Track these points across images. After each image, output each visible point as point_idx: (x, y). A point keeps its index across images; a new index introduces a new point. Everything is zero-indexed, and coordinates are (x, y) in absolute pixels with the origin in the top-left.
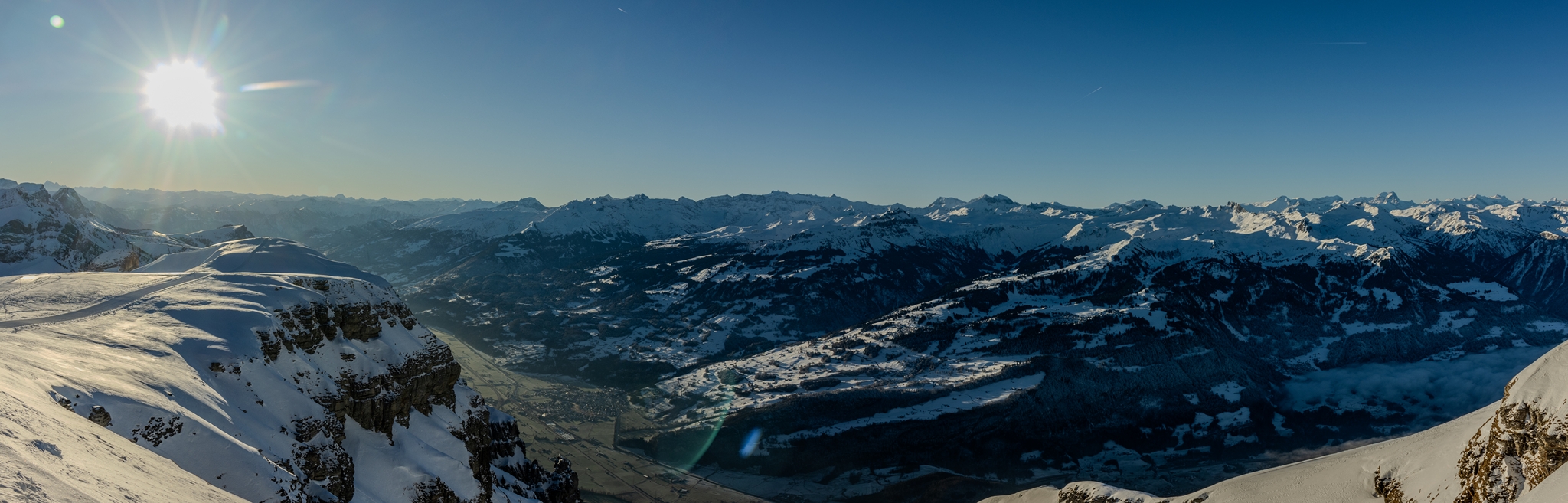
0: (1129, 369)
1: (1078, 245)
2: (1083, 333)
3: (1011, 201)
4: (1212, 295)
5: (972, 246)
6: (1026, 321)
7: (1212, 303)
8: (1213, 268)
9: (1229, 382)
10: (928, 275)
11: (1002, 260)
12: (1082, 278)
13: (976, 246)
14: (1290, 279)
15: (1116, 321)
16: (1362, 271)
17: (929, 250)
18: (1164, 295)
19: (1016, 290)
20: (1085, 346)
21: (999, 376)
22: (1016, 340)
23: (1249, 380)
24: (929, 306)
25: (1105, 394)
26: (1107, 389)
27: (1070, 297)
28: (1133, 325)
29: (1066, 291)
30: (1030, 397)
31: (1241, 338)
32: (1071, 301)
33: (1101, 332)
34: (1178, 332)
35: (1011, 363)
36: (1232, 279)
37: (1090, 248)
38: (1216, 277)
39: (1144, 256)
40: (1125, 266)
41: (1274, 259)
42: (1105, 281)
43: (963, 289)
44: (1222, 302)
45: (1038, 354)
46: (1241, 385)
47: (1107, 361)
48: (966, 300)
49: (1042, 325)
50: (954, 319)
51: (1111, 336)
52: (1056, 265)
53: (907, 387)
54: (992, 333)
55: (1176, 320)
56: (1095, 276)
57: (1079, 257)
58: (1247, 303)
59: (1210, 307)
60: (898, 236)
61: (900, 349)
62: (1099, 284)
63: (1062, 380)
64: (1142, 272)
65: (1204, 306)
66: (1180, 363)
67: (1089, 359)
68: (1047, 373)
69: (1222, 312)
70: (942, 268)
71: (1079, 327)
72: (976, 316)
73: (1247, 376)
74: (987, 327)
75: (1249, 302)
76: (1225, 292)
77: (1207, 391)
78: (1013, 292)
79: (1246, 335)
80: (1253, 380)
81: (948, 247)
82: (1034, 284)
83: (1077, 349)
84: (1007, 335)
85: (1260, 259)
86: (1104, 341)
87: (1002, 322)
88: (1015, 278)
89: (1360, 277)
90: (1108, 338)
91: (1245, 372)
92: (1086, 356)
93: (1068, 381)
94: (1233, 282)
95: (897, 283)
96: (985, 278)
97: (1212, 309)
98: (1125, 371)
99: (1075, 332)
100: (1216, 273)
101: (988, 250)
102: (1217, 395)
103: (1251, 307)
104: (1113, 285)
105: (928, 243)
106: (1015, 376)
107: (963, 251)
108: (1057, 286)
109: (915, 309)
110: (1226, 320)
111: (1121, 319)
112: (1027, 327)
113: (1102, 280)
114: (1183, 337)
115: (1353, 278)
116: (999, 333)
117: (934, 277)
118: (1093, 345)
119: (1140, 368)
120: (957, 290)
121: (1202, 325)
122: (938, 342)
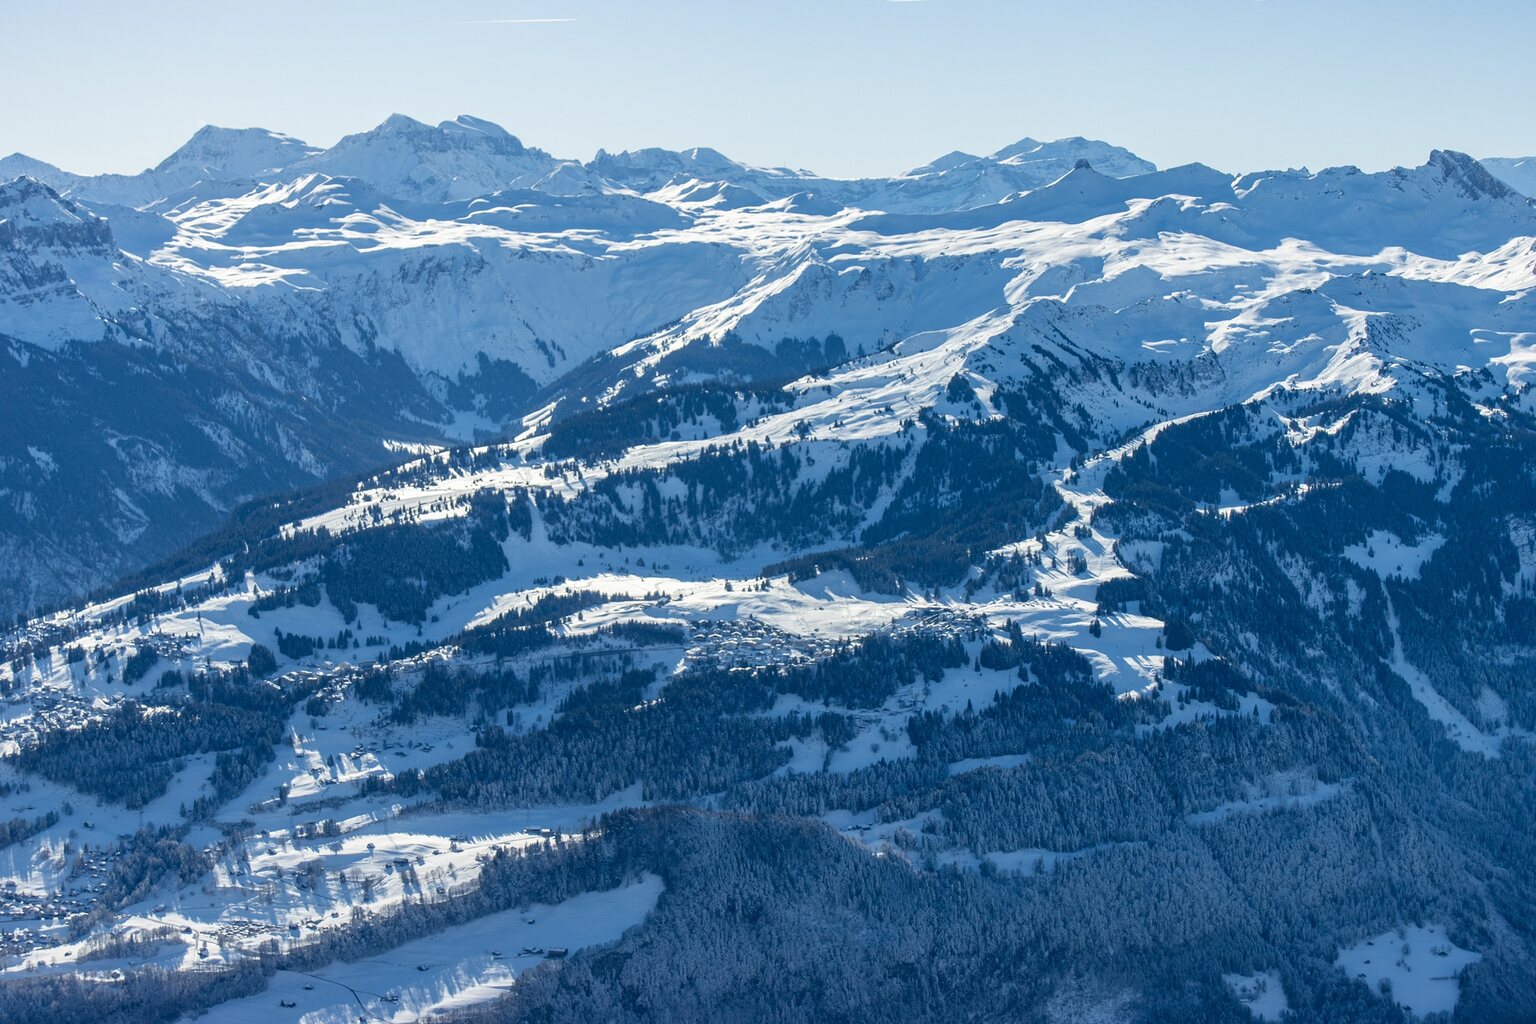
0: (1006, 862)
1: (800, 331)
2: (816, 709)
3: (514, 142)
4: (1354, 554)
5: (350, 340)
6: (579, 659)
7: (1351, 584)
8: (1359, 436)
9: (1412, 929)
10: (163, 468)
11: (480, 400)
12: (814, 475)
13: (367, 338)
15: (955, 656)
17: (166, 357)
18: (1153, 549)
19: (539, 528)
20: (827, 763)
21: (474, 899)
22: (540, 741)
23: (1497, 925)
24: (169, 604)
25: (906, 971)
26: (913, 947)
27: (766, 552)
28: (1023, 675)
29: (749, 530)
30: (599, 987)
31: (1471, 740)
32: (770, 572)
33: (891, 703)
34: (1208, 708)
35: (519, 841)
36: (1439, 483)
37: (850, 347)
38: (1373, 478)
39: (1075, 378)
40: (993, 427)
42: (909, 488)
43: (310, 524)
44: (1394, 584)
45: (631, 798)
46: (1464, 945)
47: (912, 828)
48: (330, 573)
49: (648, 677)
50: (280, 658)
51: (933, 719)
52: (707, 419)
53: (83, 962)
54: (441, 710)
55: (1200, 654)
56: (873, 462)
57: (804, 383)
58: (1498, 592)
59: (1345, 604)
60: (24, 300)
61: (46, 795)
62: (885, 498)
63: (732, 909)
64: (1065, 450)
65: (1318, 597)
66: (1213, 839)
67: (838, 821)
68: (670, 884)
69: (1393, 623)
70: (222, 438)
71: (800, 682)
72: (371, 642)
73: (1490, 907)
74: (422, 690)
75: (1506, 586)
76: (1408, 540)
77: (1321, 963)
78: (527, 534)
79: (1490, 728)
80: (1517, 926)
81: (248, 345)
82: (615, 498)
83: (792, 777)
84: (502, 715)
86: (905, 740)
87: (482, 663)
88: (534, 477)
90: (922, 729)
91: (1481, 887)
92: (830, 806)
93: (755, 916)
94: (1443, 496)
95: (27, 505)
96: (407, 478)
97: (1353, 609)
98: (986, 870)
99: (787, 705)
100: (1374, 459)
101: (420, 357)
102: (1360, 986)
103: (1515, 607)
104: (943, 501)
105: (161, 328)
106: (538, 897)
107: (314, 362)
108: (711, 509)
109: (109, 621)
110: (1411, 658)
111: (973, 650)
112: (585, 682)
113: (898, 483)
114: (1228, 729)
116: (473, 710)
117: (189, 475)
118: (858, 755)
119: (1049, 859)
120: (288, 530)
121: (1308, 680)
122: (212, 756)
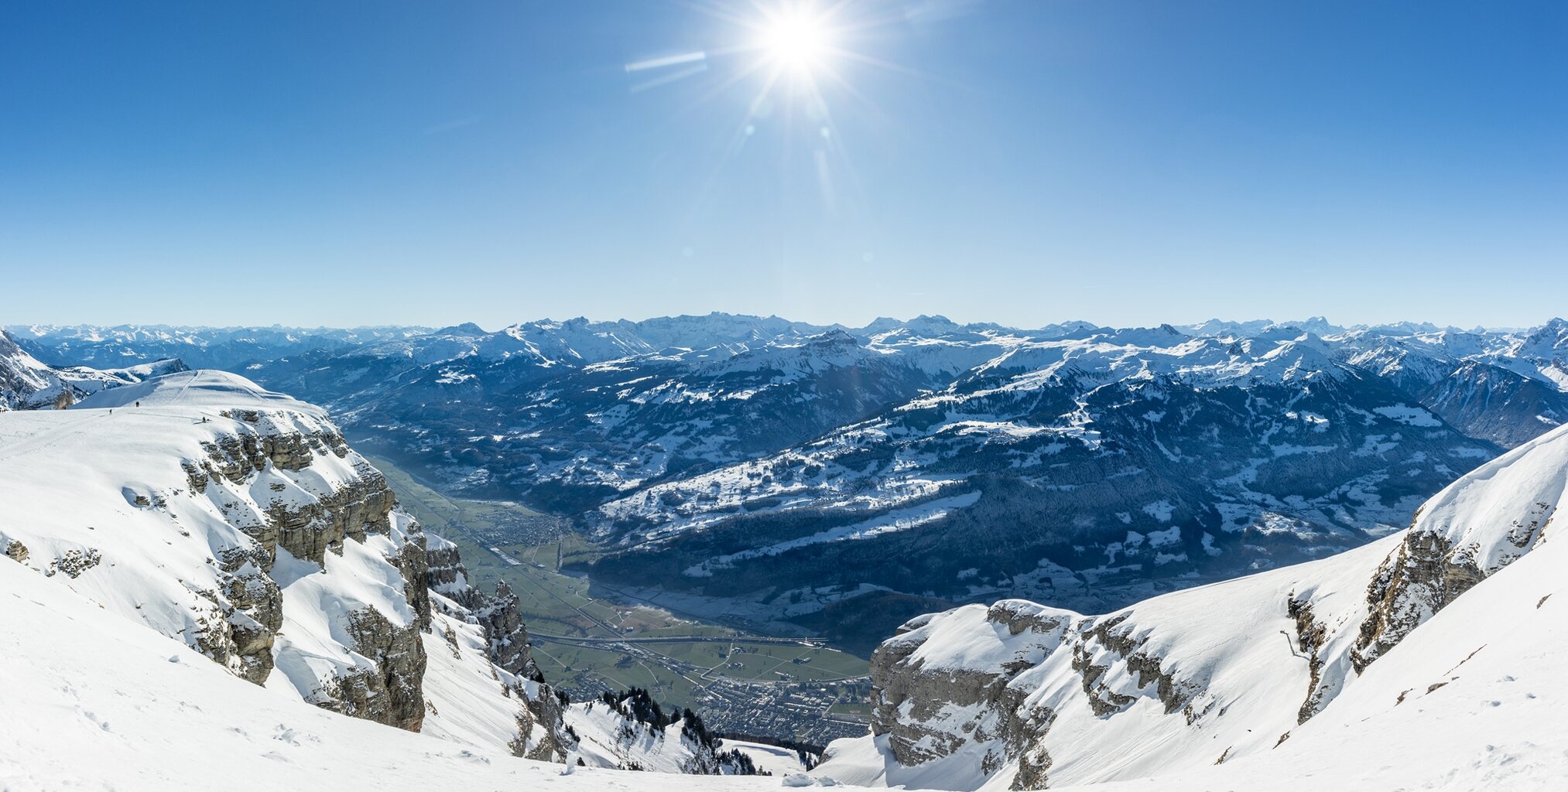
0: (1063, 488)
1: (1015, 365)
2: (1018, 452)
3: (949, 321)
4: (1145, 416)
5: (910, 366)
6: (963, 439)
7: (1144, 423)
8: (1146, 389)
9: (1160, 502)
10: (867, 394)
11: (940, 380)
12: (1019, 398)
13: (914, 366)
14: (1221, 401)
15: (1051, 440)
16: (1291, 394)
17: (868, 370)
18: (1098, 415)
19: (953, 409)
20: (1021, 465)
21: (937, 495)
22: (953, 459)
23: (1180, 500)
24: (868, 426)
25: (1039, 513)
26: (1041, 507)
27: (1007, 416)
28: (1067, 445)
29: (1003, 411)
30: (967, 516)
31: (1173, 458)
32: (1008, 421)
33: (1036, 451)
34: (1111, 452)
35: (948, 482)
36: (1164, 400)
37: (1027, 369)
38: (1149, 399)
39: (1079, 376)
40: (1060, 387)
41: (1205, 381)
42: (1040, 401)
43: (900, 408)
44: (1154, 423)
45: (974, 473)
46: (1172, 505)
47: (1041, 480)
48: (905, 419)
49: (979, 445)
50: (893, 439)
51: (1046, 455)
52: (993, 385)
53: (846, 506)
54: (930, 452)
55: (1109, 440)
56: (1032, 395)
57: (1016, 377)
58: (1179, 424)
59: (1143, 427)
60: (837, 356)
61: (839, 468)
62: (1035, 404)
63: (998, 498)
64: (1077, 393)
65: (1137, 426)
66: (1112, 482)
67: (1023, 478)
68: (983, 492)
69: (1154, 432)
70: (881, 388)
71: (1015, 446)
72: (914, 436)
73: (1178, 496)
74: (925, 447)
75: (1180, 423)
76: (1158, 413)
77: (1139, 510)
78: (950, 411)
79: (1177, 455)
80: (1184, 500)
81: (887, 367)
82: (971, 403)
83: (1012, 468)
84: (944, 453)
85: (1192, 381)
86: (1039, 460)
87: (940, 441)
88: (952, 398)
89: (1289, 400)
90: (1043, 457)
91: (1176, 492)
92: (1022, 475)
93: (1004, 500)
94: (1165, 403)
95: (836, 402)
96: (923, 398)
97: (1145, 429)
98: (1059, 490)
99: (1011, 451)
100: (1149, 394)
101: (926, 370)
102: (1148, 514)
103: (1182, 428)
104: (1048, 404)
105: (867, 363)
106: (952, 495)
107: (902, 371)
108: (994, 406)
109: (854, 429)
110: (1158, 440)
111: (1056, 439)
112: (964, 446)
113: (1038, 400)
114: (1116, 457)
115: (1282, 401)
116: (937, 452)
117: (873, 396)
118: (1028, 463)
119: (1074, 487)
120: (895, 409)
121: (1135, 445)
122: (877, 461)
